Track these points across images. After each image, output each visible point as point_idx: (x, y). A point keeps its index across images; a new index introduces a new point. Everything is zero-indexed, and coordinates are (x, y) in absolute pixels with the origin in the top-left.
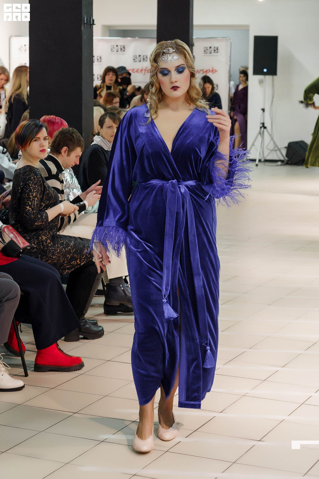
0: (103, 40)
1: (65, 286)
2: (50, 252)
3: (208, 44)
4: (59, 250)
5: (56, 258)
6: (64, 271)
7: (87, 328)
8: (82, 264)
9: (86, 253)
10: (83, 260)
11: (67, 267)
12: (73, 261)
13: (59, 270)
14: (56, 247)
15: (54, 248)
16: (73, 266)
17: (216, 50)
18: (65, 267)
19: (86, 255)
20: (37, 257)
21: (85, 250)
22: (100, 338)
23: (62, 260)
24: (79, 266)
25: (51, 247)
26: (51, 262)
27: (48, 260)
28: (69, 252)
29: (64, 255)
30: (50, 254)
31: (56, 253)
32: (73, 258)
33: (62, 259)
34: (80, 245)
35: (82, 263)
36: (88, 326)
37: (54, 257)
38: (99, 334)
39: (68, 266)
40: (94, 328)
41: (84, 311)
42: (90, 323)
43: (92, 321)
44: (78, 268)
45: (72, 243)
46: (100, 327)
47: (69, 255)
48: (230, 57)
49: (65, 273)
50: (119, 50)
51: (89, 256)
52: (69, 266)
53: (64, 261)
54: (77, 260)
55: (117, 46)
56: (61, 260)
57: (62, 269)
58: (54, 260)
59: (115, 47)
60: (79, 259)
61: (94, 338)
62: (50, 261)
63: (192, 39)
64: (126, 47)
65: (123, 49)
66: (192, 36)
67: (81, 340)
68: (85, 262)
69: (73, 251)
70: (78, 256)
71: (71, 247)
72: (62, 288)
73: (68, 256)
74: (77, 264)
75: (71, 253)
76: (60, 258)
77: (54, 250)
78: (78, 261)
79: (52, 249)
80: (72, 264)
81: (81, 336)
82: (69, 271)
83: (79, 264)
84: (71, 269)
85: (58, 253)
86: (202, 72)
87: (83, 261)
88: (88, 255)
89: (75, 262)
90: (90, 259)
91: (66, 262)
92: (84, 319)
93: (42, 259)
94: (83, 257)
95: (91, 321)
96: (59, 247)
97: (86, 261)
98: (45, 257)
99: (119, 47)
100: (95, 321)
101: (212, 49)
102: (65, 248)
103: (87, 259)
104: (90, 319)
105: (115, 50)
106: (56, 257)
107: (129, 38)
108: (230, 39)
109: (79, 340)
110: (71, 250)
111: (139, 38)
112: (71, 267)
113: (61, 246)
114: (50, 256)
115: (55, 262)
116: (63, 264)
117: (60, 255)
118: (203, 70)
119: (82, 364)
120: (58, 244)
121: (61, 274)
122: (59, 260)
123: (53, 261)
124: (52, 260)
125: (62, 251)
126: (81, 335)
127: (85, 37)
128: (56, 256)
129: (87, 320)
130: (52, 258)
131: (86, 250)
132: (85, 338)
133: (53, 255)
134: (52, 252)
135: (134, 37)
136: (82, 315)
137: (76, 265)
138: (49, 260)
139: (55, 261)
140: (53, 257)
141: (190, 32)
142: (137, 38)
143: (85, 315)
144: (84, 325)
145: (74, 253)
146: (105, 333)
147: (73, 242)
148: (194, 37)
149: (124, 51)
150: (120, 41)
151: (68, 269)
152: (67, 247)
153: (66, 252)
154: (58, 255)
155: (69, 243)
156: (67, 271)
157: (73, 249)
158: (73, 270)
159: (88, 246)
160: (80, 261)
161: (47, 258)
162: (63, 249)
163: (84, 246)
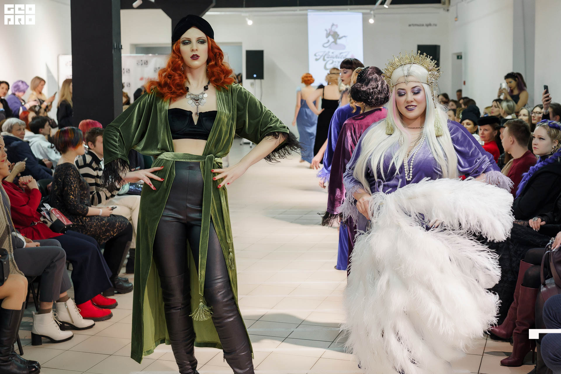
0: (130, 56)
2: (88, 225)
4: (95, 224)
5: (94, 230)
6: (101, 241)
7: (120, 285)
8: (115, 235)
9: (118, 225)
11: (103, 237)
13: (97, 240)
16: (108, 236)
18: (102, 237)
19: (117, 228)
20: (78, 231)
21: (117, 223)
22: (130, 292)
23: (99, 232)
25: (88, 222)
27: (87, 232)
28: (104, 225)
29: (100, 228)
32: (107, 231)
33: (98, 231)
34: (113, 220)
35: (115, 234)
36: (121, 283)
39: (104, 236)
40: (126, 285)
41: (118, 272)
43: (124, 279)
46: (130, 283)
50: (143, 64)
52: (104, 237)
53: (100, 233)
55: (141, 61)
59: (140, 61)
61: (125, 293)
62: (89, 233)
64: (148, 61)
65: (146, 63)
67: (115, 295)
68: (117, 233)
69: (107, 224)
71: (105, 222)
73: (103, 228)
74: (111, 235)
77: (92, 224)
79: (90, 224)
80: (108, 235)
81: (115, 292)
84: (106, 239)
85: (94, 226)
88: (119, 228)
90: (121, 231)
92: (118, 278)
93: (82, 233)
95: (122, 280)
98: (84, 230)
99: (143, 62)
100: (127, 279)
102: (100, 222)
103: (119, 231)
104: (122, 277)
105: (140, 64)
107: (150, 55)
111: (159, 54)
112: (106, 238)
113: (96, 220)
115: (93, 234)
116: (100, 236)
117: (97, 228)
119: (111, 315)
120: (94, 220)
121: (99, 243)
122: (96, 232)
124: (91, 232)
126: (116, 291)
127: (115, 59)
128: (93, 228)
129: (120, 278)
131: (118, 224)
132: (118, 293)
133: (91, 228)
137: (110, 236)
139: (93, 233)
142: (157, 55)
143: (118, 275)
144: (118, 283)
145: (108, 226)
147: (106, 218)
149: (147, 64)
150: (143, 57)
151: (104, 239)
152: (102, 222)
153: (101, 225)
154: (95, 228)
155: (104, 218)
156: (103, 241)
157: (107, 223)
158: (108, 240)
159: (119, 221)
160: (113, 233)
161: (86, 231)
162: (99, 223)
163: (116, 221)
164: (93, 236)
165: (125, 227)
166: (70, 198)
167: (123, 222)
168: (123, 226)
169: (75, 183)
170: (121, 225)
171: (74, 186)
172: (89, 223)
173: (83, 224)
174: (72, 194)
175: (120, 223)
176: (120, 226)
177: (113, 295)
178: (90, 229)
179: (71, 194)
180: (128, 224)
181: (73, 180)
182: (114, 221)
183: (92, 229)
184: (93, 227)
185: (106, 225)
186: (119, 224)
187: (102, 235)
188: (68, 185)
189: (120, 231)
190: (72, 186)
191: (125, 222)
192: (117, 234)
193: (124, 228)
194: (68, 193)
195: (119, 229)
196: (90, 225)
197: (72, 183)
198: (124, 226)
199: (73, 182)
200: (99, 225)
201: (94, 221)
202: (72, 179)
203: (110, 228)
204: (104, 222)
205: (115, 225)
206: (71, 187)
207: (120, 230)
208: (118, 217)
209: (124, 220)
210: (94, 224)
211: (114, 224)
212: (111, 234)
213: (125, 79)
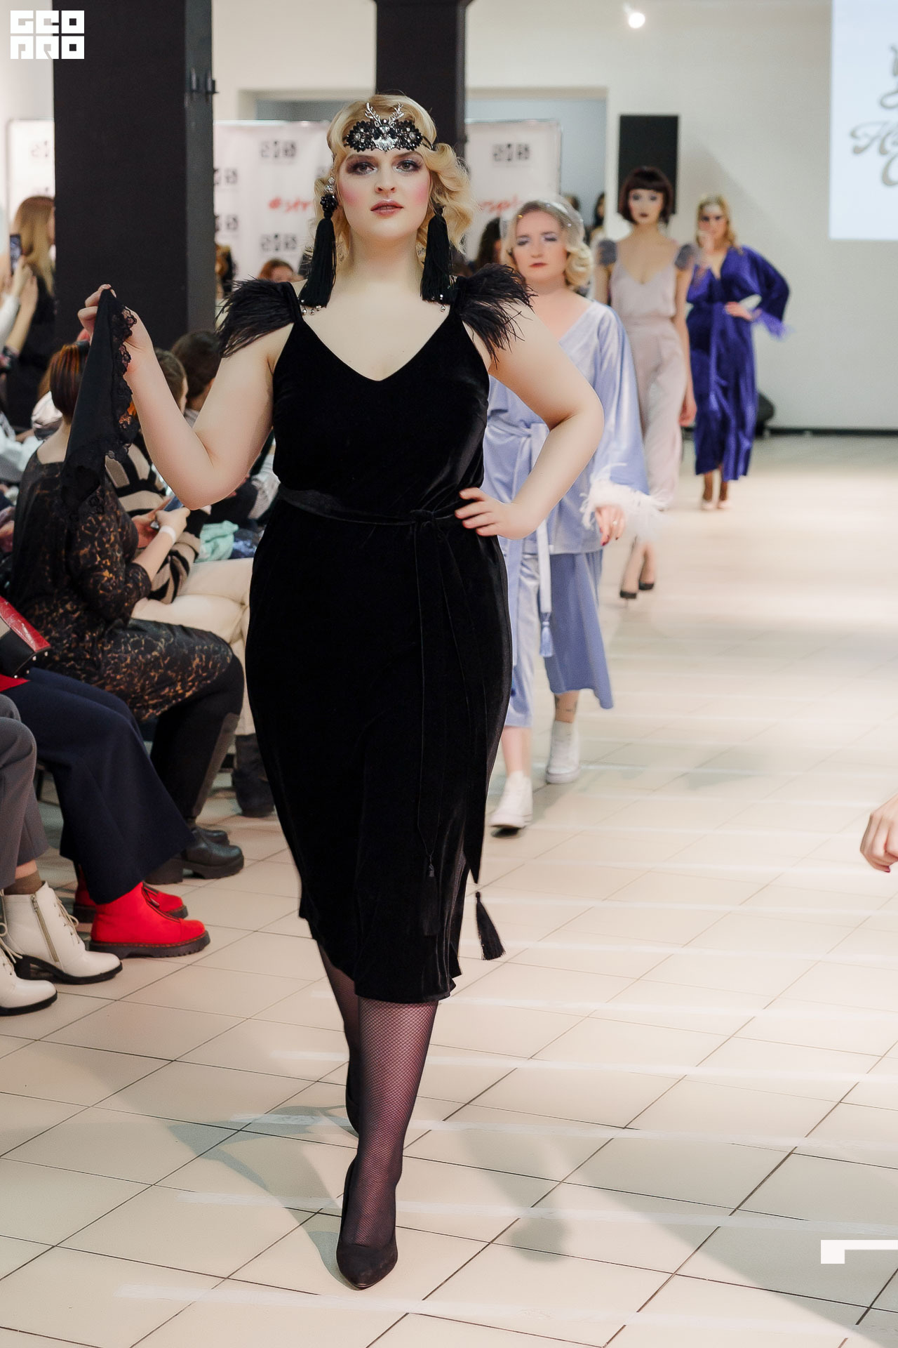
0: (241, 128)
1: (148, 746)
2: (108, 663)
3: (503, 138)
4: (128, 661)
5: (124, 679)
6: (144, 712)
7: (204, 851)
8: (188, 694)
9: (198, 666)
10: (190, 684)
11: (151, 702)
12: (164, 688)
13: (132, 708)
14: (121, 652)
15: (117, 655)
16: (167, 700)
17: (524, 152)
18: (147, 701)
19: (197, 672)
21: (194, 659)
22: (233, 874)
23: (139, 684)
24: (180, 700)
25: (110, 651)
26: (112, 689)
27: (105, 683)
28: (155, 664)
29: (144, 674)
30: (109, 670)
31: (123, 667)
32: (166, 681)
33: (139, 681)
34: (182, 647)
35: (188, 691)
36: (203, 846)
37: (118, 677)
38: (231, 865)
39: (152, 699)
40: (219, 852)
41: (194, 810)
42: (209, 837)
43: (215, 834)
44: (178, 704)
45: (162, 643)
46: (235, 847)
47: (155, 671)
48: (560, 169)
49: (147, 716)
50: (281, 154)
51: (204, 674)
52: (155, 701)
53: (143, 688)
54: (173, 684)
55: (276, 143)
56: (136, 685)
57: (139, 708)
58: (121, 685)
59: (271, 145)
60: (179, 684)
61: (218, 876)
62: (108, 688)
63: (463, 124)
64: (297, 146)
65: (290, 150)
66: (463, 118)
67: (186, 882)
68: (194, 689)
69: (166, 662)
70: (177, 676)
71: (161, 653)
72: (140, 750)
73: (152, 674)
74: (176, 695)
75: (160, 668)
76: (133, 680)
77: (119, 658)
78: (179, 688)
79: (113, 658)
80: (164, 696)
81: (186, 871)
82: (158, 712)
83: (182, 693)
84: (161, 705)
85: (127, 666)
86: (487, 208)
87: (191, 687)
89: (170, 691)
90: (209, 682)
91: (148, 689)
92: (195, 830)
94: (189, 677)
95: (210, 834)
96: (130, 652)
97: (198, 687)
98: (96, 678)
99: (281, 146)
100: (222, 835)
101: (514, 149)
102: (143, 654)
103: (200, 682)
104: (208, 830)
105: (271, 153)
106: (122, 676)
107: (305, 124)
108: (558, 124)
109: (181, 881)
110: (161, 661)
114: (109, 674)
115: (121, 689)
117: (133, 672)
118: (490, 203)
119: (203, 939)
120: (126, 645)
121: (138, 719)
122: (130, 684)
123: (117, 686)
124: (115, 683)
125: (137, 661)
126: (188, 868)
127: (192, 125)
128: (124, 673)
129: (203, 832)
130: (114, 679)
131: (197, 660)
132: (197, 876)
133: (117, 671)
134: (113, 664)
135: (317, 121)
136: (190, 819)
137: (175, 697)
138: (107, 684)
139: (122, 687)
140: (116, 677)
141: (459, 107)
143: (194, 818)
144: (195, 843)
145: (168, 667)
146: (246, 863)
147: (163, 640)
148: (469, 120)
149: (293, 155)
150: (282, 130)
151: (155, 707)
152: (150, 653)
153: (147, 663)
154: (129, 671)
155: (154, 642)
156: (151, 711)
157: (164, 659)
158: (166, 708)
159: (202, 651)
160: (183, 688)
161: (102, 681)
162: (140, 657)
163: (192, 651)
164: (122, 695)
165: (221, 668)
166: (104, 577)
167: (215, 652)
168: (214, 666)
169: (112, 530)
170: (207, 662)
171: (110, 539)
172: (110, 655)
173: (95, 659)
174: (109, 564)
175: (204, 656)
176: (205, 669)
177: (177, 880)
178: (112, 675)
179: (106, 567)
180: (229, 661)
181: (107, 522)
182: (187, 652)
183: (120, 674)
184: (125, 670)
185: (162, 665)
186: (201, 660)
187: (149, 694)
188: (95, 539)
189: (204, 682)
190: (104, 539)
191: (219, 655)
192: (194, 694)
193: (217, 674)
194: (97, 563)
195: (201, 676)
196: (115, 663)
197: (103, 532)
198: (219, 665)
199: (107, 530)
200: (140, 661)
201: (127, 652)
202: (104, 518)
203: (174, 675)
204: (156, 656)
205: (191, 664)
206: (101, 544)
207: (206, 678)
208: (200, 637)
209: (217, 648)
210: (126, 659)
211: (187, 661)
212: (177, 691)
213: (223, 202)
